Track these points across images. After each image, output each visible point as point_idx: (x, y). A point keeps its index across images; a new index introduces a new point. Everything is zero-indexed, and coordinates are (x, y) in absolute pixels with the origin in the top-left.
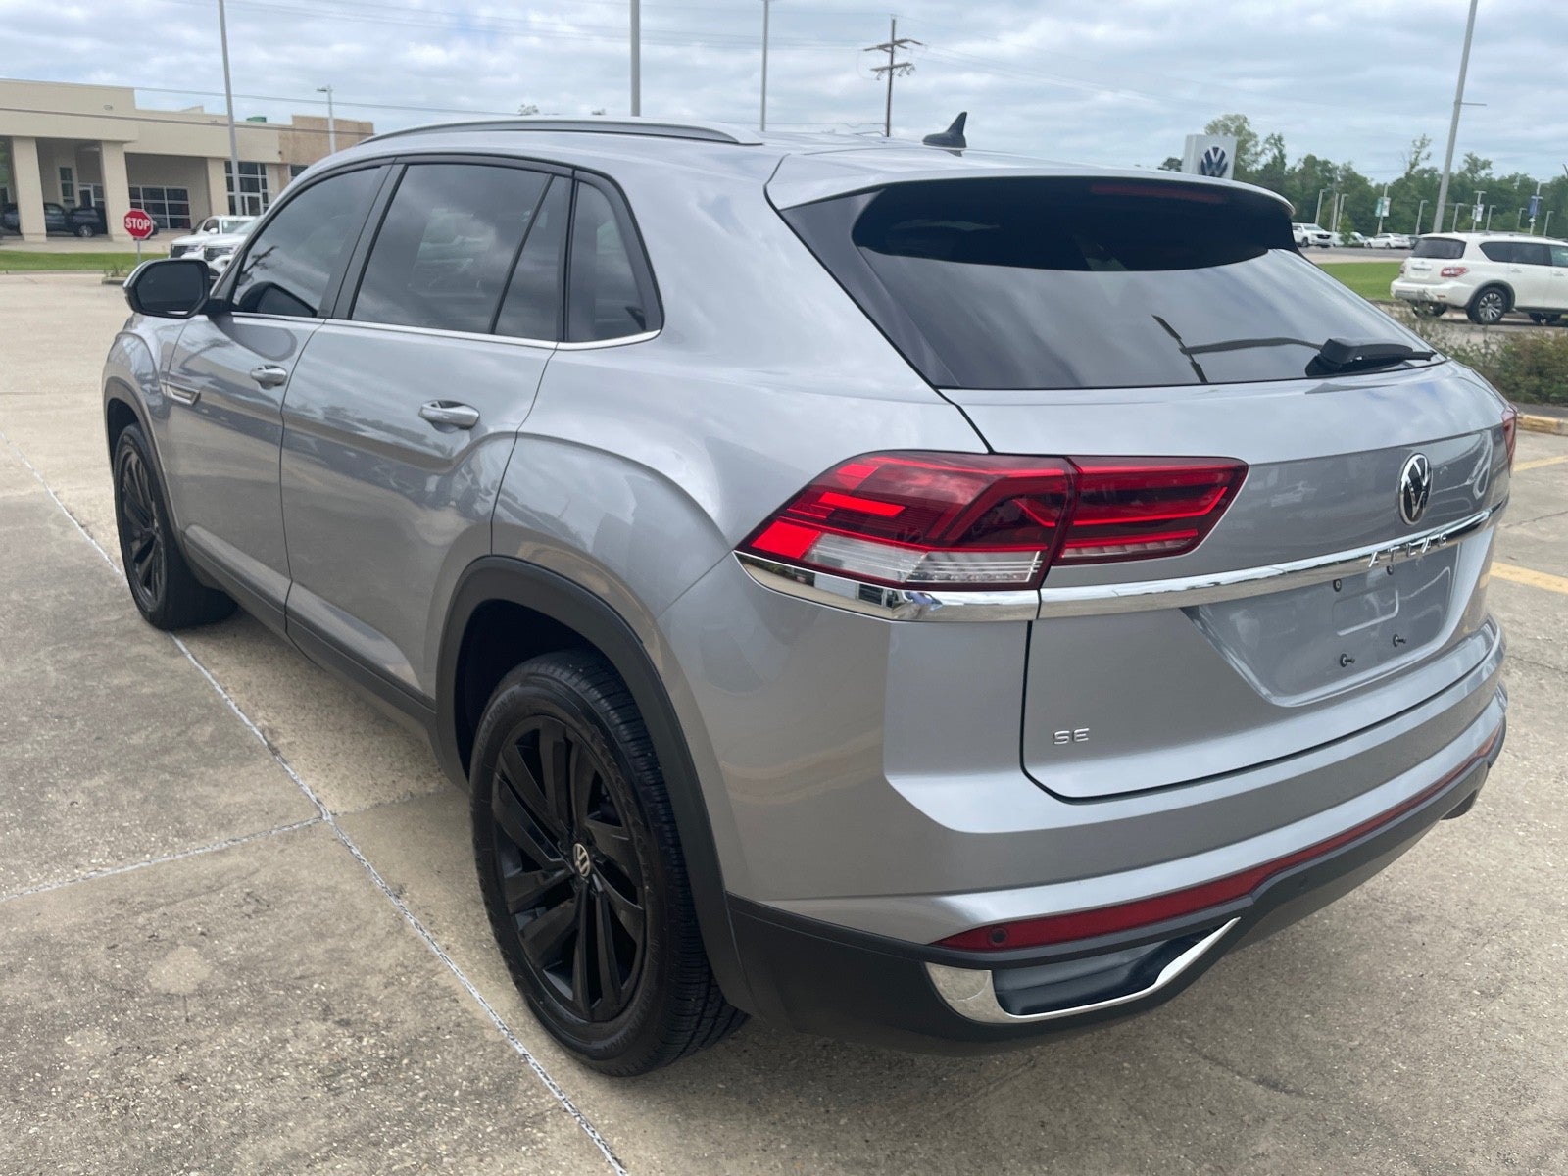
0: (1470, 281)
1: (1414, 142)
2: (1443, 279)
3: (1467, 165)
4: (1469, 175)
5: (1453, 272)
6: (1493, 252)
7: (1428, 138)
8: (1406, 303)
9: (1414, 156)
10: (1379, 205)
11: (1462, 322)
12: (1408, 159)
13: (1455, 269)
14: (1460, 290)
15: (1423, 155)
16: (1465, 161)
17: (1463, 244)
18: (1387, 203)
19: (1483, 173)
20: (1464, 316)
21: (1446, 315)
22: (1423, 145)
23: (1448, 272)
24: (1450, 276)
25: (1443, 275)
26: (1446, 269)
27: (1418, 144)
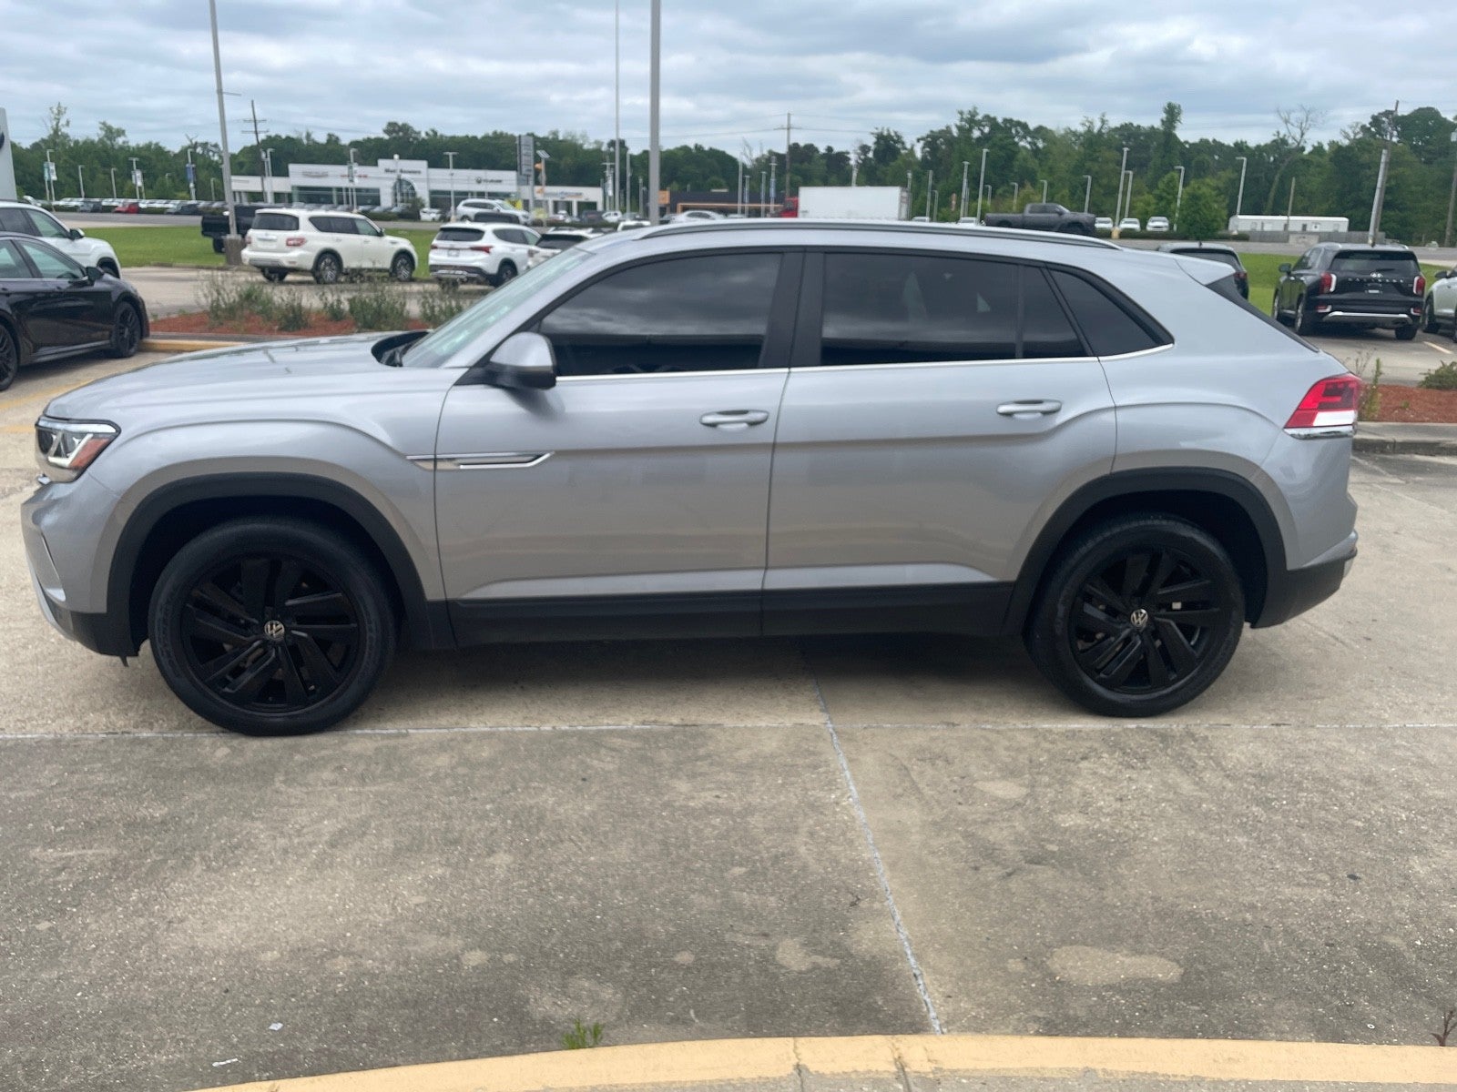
0: (308, 249)
1: (51, 109)
2: (289, 248)
3: (104, 133)
4: (109, 142)
5: (296, 242)
6: (322, 225)
7: (62, 105)
8: (255, 269)
9: (55, 123)
10: (46, 171)
11: (309, 283)
12: (50, 125)
13: (298, 239)
14: (302, 256)
15: (63, 122)
16: (101, 129)
17: (296, 219)
18: (52, 167)
19: (120, 140)
20: (311, 278)
21: (289, 278)
22: (59, 113)
23: (292, 242)
24: (294, 245)
25: (288, 245)
26: (289, 240)
27: (56, 111)
